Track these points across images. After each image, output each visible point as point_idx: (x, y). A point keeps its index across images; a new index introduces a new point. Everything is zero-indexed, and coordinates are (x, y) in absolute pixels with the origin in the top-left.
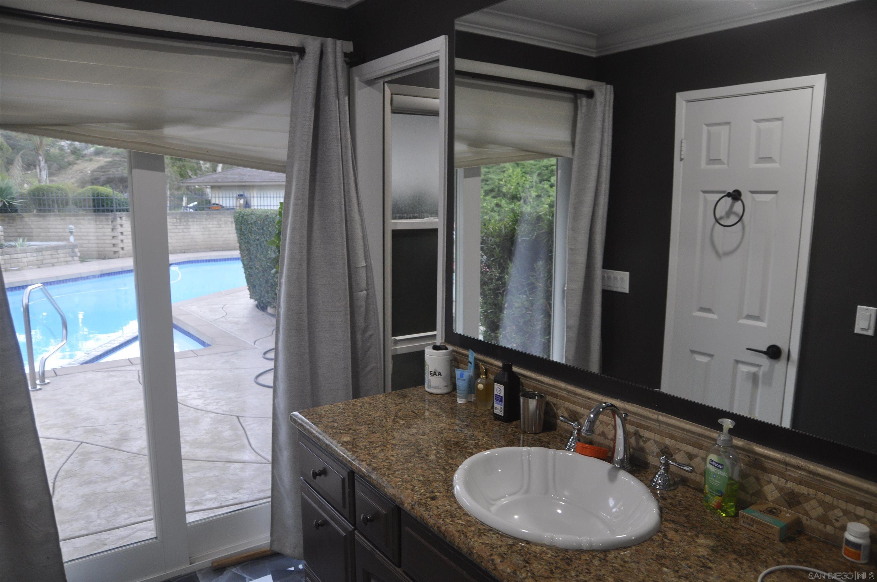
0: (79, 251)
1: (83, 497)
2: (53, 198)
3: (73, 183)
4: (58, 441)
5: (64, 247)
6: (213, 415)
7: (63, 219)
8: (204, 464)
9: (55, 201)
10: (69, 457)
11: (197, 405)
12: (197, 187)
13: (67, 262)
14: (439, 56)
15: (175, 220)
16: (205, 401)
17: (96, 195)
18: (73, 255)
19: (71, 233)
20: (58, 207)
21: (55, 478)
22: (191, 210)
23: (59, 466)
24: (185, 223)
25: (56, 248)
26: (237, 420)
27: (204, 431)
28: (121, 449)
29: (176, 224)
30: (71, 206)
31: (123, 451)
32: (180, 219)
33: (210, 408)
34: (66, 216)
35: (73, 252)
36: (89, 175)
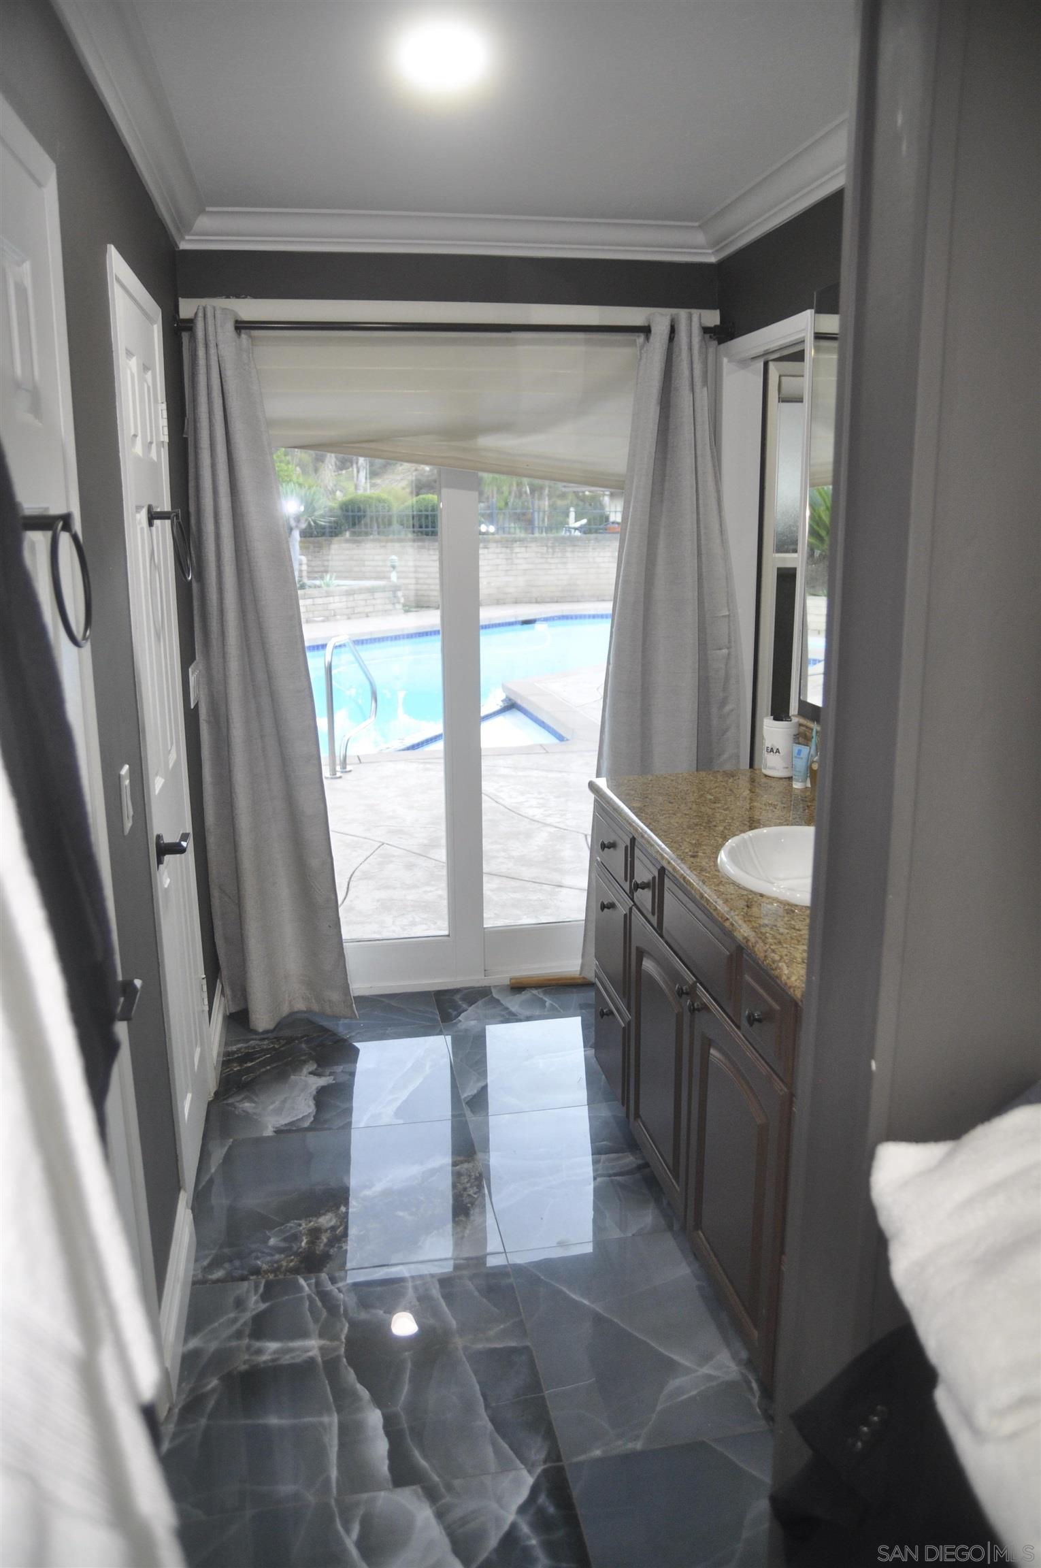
0: (403, 596)
1: (378, 901)
2: (372, 514)
3: (403, 488)
4: (356, 839)
5: (383, 589)
6: (552, 830)
7: (384, 546)
8: (529, 885)
9: (375, 519)
10: (367, 858)
11: (534, 816)
12: (587, 493)
13: (386, 611)
14: (804, 337)
15: (545, 548)
16: (545, 811)
17: (430, 509)
18: (394, 600)
19: (394, 567)
20: (378, 527)
21: (350, 878)
22: (577, 533)
23: (356, 866)
24: (560, 555)
25: (372, 591)
26: (584, 838)
27: (536, 848)
28: (428, 855)
29: (546, 556)
30: (396, 526)
31: (431, 858)
32: (553, 547)
33: (549, 820)
34: (387, 541)
35: (395, 596)
36: (427, 474)
